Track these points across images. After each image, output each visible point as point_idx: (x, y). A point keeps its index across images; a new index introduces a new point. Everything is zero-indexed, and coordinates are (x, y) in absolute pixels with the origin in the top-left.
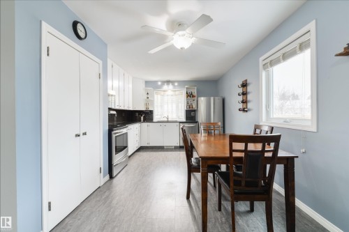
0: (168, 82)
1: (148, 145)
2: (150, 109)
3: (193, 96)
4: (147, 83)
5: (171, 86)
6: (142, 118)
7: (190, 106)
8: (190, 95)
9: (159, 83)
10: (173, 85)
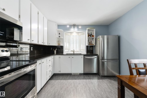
0: (74, 26)
1: (60, 73)
2: (61, 45)
3: (93, 36)
4: (59, 26)
5: (76, 29)
6: (55, 51)
7: (90, 43)
8: (90, 35)
9: (68, 26)
10: (78, 28)
